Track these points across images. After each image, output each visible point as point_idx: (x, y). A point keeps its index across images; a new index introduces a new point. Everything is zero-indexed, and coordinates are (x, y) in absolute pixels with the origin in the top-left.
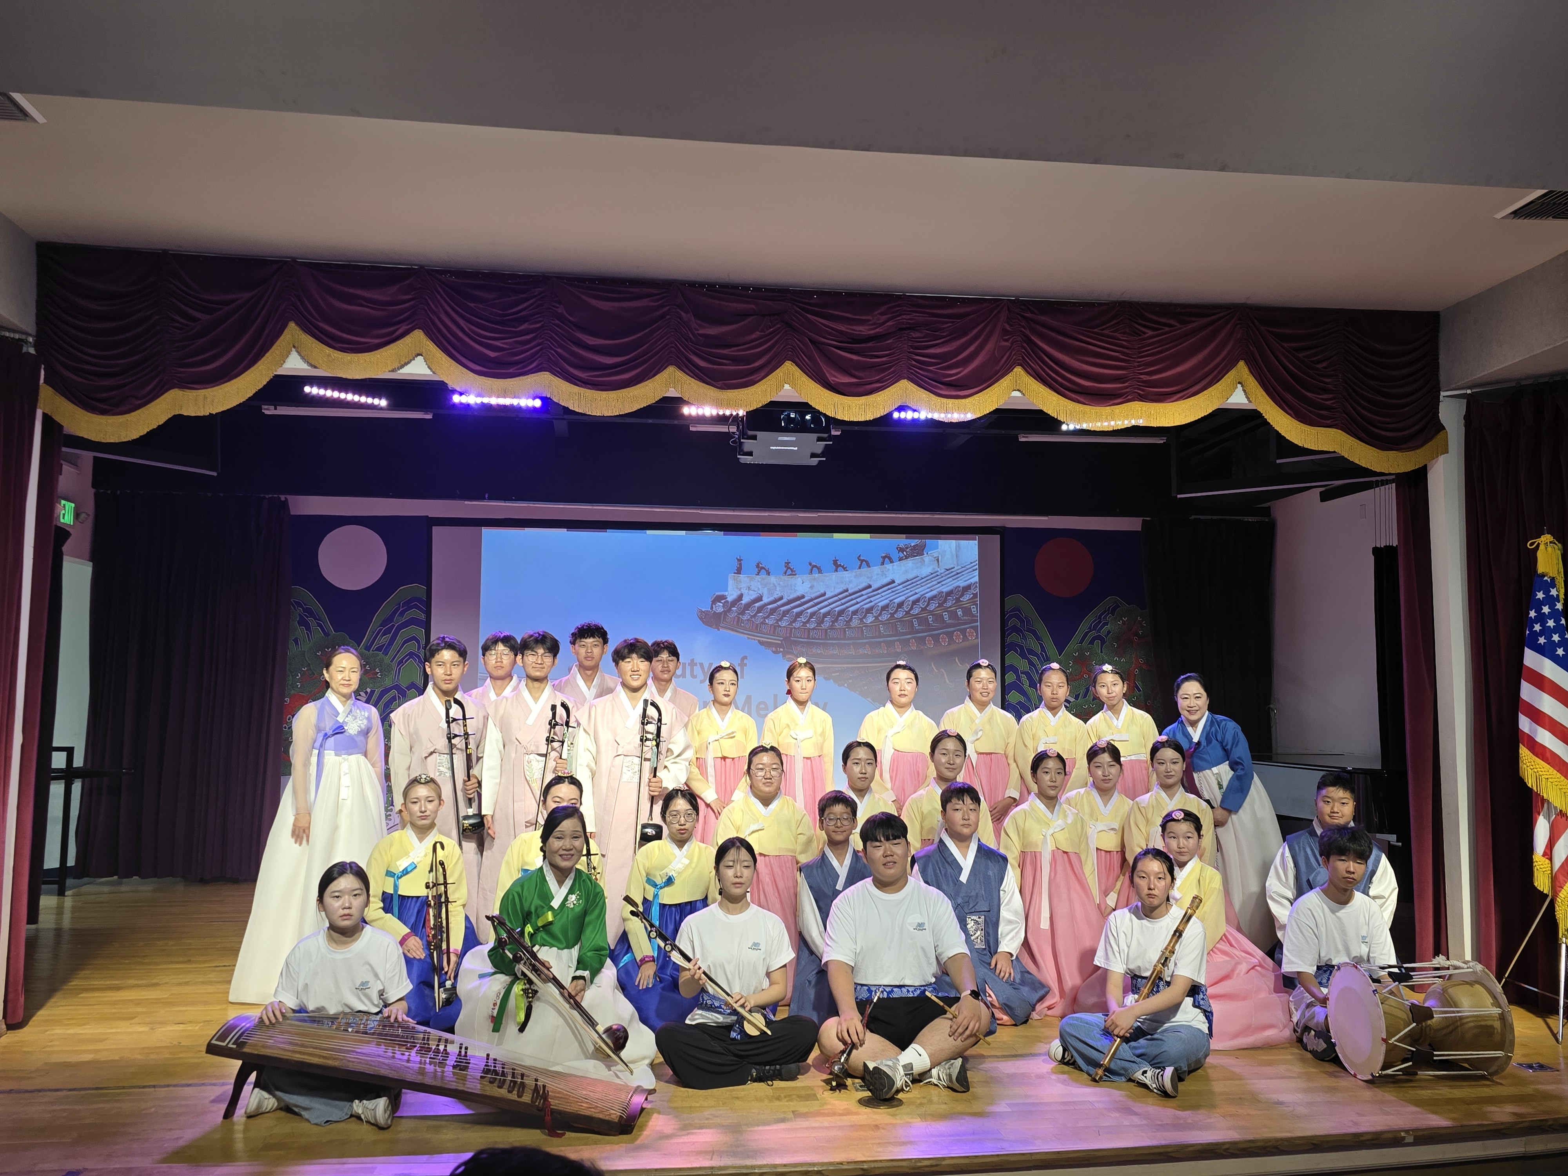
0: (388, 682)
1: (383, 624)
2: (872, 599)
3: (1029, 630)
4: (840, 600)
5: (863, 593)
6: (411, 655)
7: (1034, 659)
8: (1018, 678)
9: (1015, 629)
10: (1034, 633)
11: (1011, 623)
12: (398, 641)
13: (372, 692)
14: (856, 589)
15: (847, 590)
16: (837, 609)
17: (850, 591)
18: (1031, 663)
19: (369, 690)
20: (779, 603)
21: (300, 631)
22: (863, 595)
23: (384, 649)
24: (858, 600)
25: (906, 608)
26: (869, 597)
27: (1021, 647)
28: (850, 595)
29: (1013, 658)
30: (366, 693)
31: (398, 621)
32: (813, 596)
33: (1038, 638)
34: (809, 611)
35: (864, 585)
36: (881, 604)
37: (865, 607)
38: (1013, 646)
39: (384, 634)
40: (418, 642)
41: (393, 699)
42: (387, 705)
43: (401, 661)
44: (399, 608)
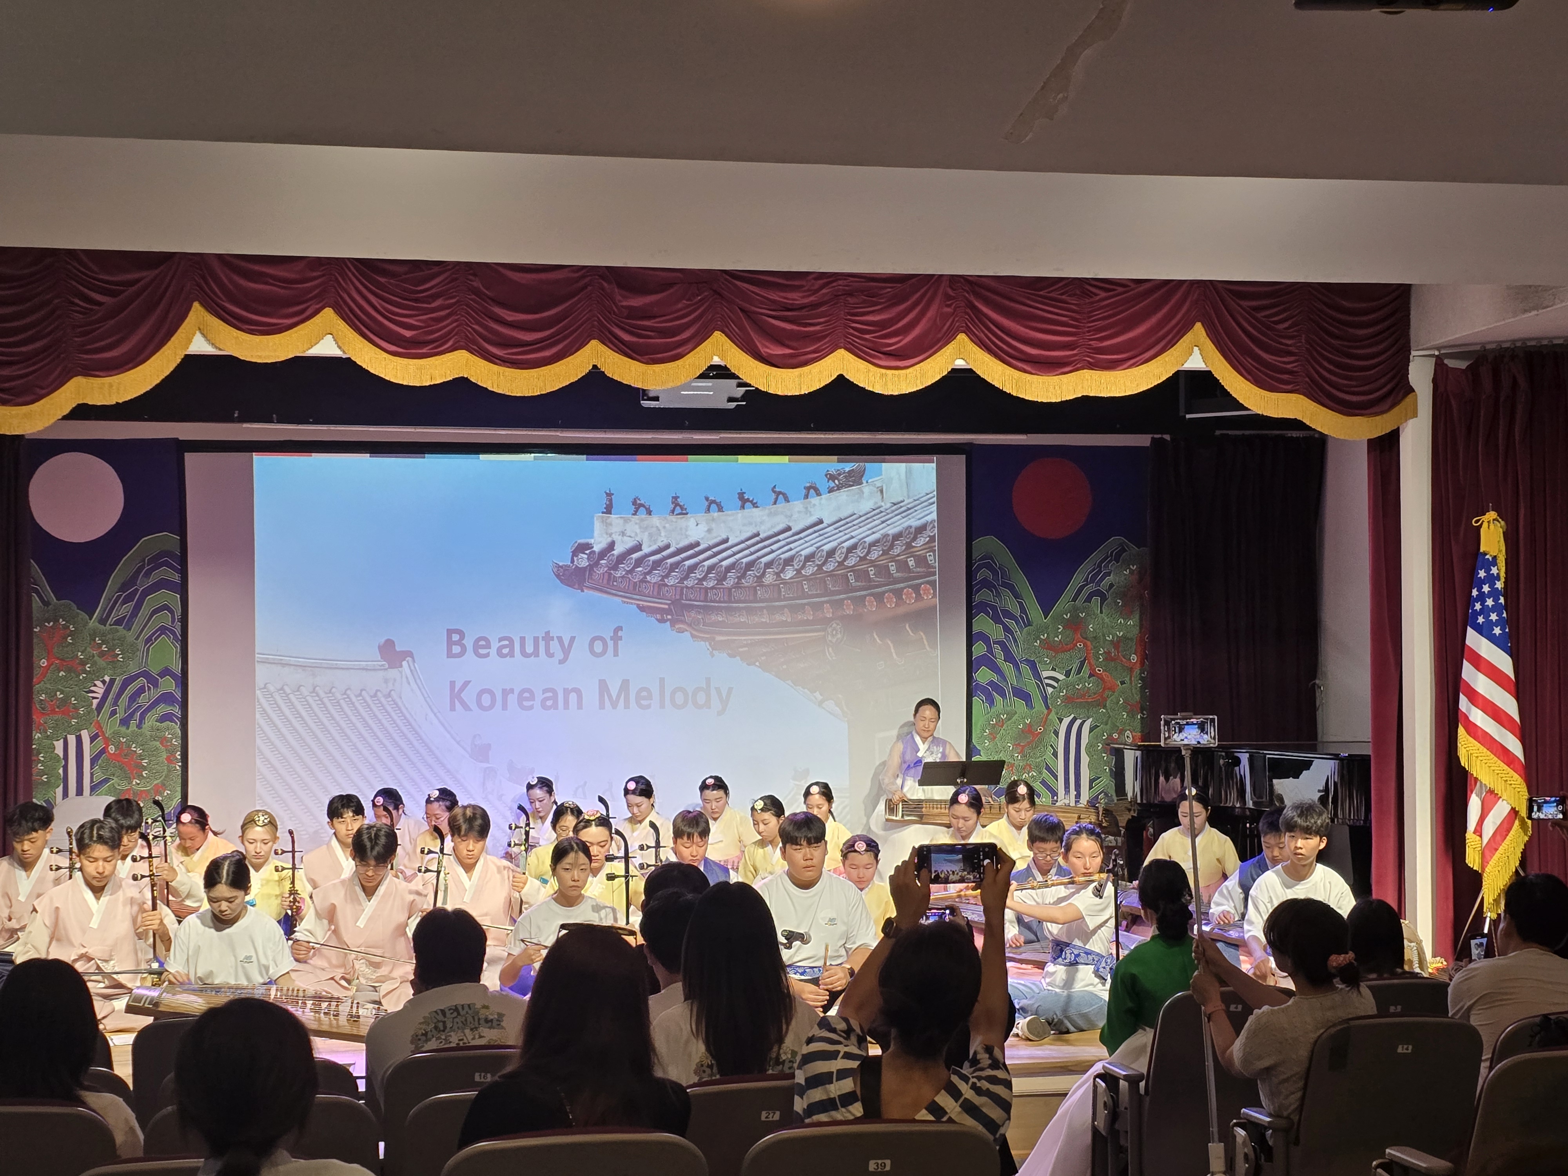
0: (133, 669)
1: (123, 587)
2: (792, 546)
3: (1005, 586)
4: (749, 547)
5: (781, 537)
6: (163, 630)
7: (1011, 623)
8: (990, 650)
9: (986, 584)
10: (1011, 588)
11: (979, 577)
12: (145, 610)
13: (112, 681)
14: (770, 533)
15: (758, 535)
16: (744, 560)
17: (762, 536)
18: (1007, 629)
19: (107, 678)
20: (665, 553)
22: (779, 541)
23: (125, 622)
24: (774, 547)
25: (838, 557)
26: (788, 544)
27: (994, 608)
28: (762, 541)
29: (983, 623)
30: (104, 682)
31: (142, 585)
32: (711, 543)
33: (1017, 596)
34: (707, 563)
35: (781, 527)
36: (803, 553)
37: (782, 556)
38: (983, 607)
39: (124, 603)
40: (171, 612)
41: (141, 690)
42: (133, 698)
43: (148, 640)
44: (143, 567)
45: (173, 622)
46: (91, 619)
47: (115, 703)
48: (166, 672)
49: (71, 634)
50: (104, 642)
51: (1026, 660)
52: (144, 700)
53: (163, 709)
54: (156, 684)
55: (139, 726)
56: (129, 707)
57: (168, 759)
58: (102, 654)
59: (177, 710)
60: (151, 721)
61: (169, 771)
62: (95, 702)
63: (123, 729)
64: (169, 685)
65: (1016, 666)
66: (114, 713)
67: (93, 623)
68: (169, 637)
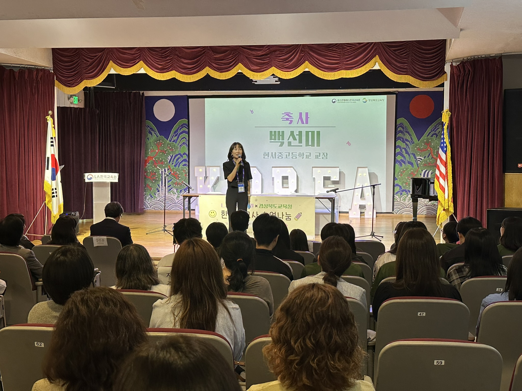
0: (177, 153)
1: (175, 133)
3: (406, 132)
6: (184, 143)
7: (408, 143)
8: (401, 150)
9: (401, 131)
10: (408, 133)
11: (399, 129)
12: (180, 139)
13: (172, 156)
18: (406, 144)
19: (171, 155)
21: (149, 135)
23: (175, 141)
27: (403, 138)
29: (399, 143)
30: (170, 156)
31: (179, 132)
33: (410, 135)
38: (399, 138)
39: (175, 136)
40: (186, 139)
41: (179, 158)
42: (177, 160)
43: (181, 145)
44: (179, 127)
45: (186, 141)
46: (167, 140)
47: (173, 161)
48: (184, 154)
49: (163, 144)
50: (170, 146)
51: (412, 153)
52: (180, 160)
53: (184, 163)
54: (182, 157)
55: (178, 167)
56: (176, 162)
57: (185, 175)
58: (170, 149)
59: (187, 163)
60: (181, 165)
61: (185, 178)
62: (169, 161)
63: (175, 168)
64: (185, 157)
65: (409, 155)
66: (173, 163)
67: (168, 141)
68: (185, 145)
